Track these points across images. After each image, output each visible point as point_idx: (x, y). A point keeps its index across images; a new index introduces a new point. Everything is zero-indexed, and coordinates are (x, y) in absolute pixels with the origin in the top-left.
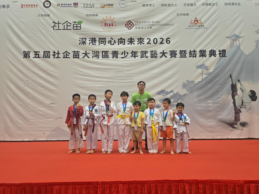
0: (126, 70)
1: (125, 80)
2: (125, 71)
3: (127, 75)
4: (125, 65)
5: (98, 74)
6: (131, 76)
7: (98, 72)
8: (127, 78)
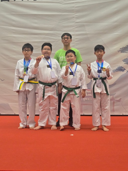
0: (76, 17)
1: (74, 31)
2: (74, 17)
3: (76, 24)
4: (74, 10)
5: (36, 23)
6: (83, 26)
7: (36, 21)
8: (76, 29)
